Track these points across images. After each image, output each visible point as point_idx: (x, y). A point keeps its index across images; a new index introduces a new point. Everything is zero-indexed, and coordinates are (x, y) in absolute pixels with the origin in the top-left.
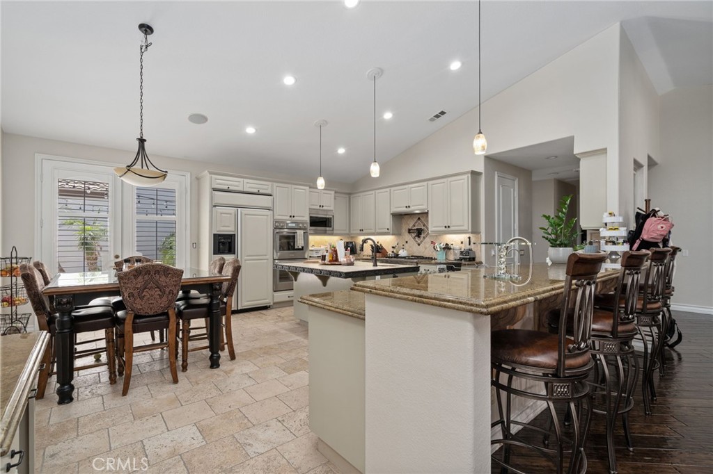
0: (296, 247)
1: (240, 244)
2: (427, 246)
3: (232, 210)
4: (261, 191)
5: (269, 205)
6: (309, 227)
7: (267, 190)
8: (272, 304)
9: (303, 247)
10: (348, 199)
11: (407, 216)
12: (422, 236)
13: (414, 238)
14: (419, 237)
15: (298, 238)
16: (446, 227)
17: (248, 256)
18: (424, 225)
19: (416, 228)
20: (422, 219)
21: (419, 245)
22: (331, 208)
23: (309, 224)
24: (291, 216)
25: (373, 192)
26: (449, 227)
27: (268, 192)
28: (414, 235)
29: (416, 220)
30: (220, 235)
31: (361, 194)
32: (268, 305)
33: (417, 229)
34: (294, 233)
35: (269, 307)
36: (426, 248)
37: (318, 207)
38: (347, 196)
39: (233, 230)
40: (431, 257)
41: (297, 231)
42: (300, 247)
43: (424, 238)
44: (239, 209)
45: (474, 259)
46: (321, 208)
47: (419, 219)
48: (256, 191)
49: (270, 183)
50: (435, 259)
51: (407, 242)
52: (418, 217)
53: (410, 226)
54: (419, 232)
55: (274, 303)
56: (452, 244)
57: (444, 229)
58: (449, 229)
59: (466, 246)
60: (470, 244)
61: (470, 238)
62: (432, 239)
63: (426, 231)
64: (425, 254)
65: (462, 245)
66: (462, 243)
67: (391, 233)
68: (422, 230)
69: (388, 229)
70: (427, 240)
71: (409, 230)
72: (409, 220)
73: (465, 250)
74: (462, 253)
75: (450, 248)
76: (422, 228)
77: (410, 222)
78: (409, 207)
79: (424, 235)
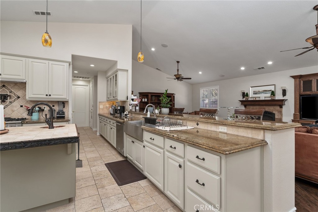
2: (15, 109)
14: (4, 101)
16: (47, 95)
18: (11, 92)
21: (4, 108)
26: (50, 95)
33: (3, 95)
36: (13, 111)
40: (20, 118)
45: (64, 117)
47: (4, 86)
50: (27, 119)
52: (3, 84)
54: (5, 97)
56: (45, 107)
57: (45, 96)
58: (50, 97)
59: (60, 109)
60: (64, 107)
61: (64, 103)
62: (22, 104)
63: (14, 97)
64: (12, 116)
65: (54, 108)
66: (53, 106)
68: (10, 96)
70: (17, 104)
73: (60, 111)
74: (58, 113)
75: (43, 110)
76: (9, 94)
78: (0, 74)
79: (11, 100)
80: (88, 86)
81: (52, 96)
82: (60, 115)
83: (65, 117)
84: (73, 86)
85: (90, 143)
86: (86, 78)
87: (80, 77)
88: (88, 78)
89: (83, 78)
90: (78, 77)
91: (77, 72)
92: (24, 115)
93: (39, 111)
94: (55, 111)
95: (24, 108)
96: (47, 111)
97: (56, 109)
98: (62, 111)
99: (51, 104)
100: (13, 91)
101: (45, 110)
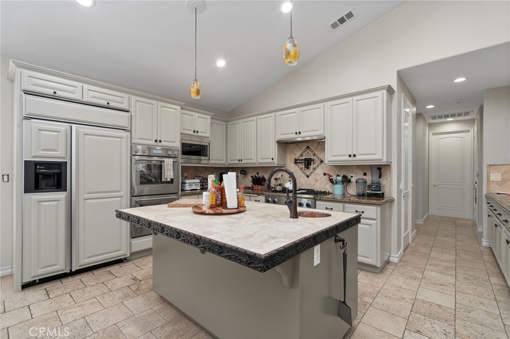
0: (163, 180)
1: (74, 176)
2: (318, 178)
3: (64, 127)
4: (112, 104)
5: (125, 123)
6: (180, 156)
7: (122, 103)
8: (128, 255)
9: (172, 180)
10: (224, 126)
11: (293, 145)
12: (312, 167)
13: (302, 169)
14: (308, 168)
15: (166, 168)
16: (350, 156)
17: (89, 193)
18: (314, 155)
19: (304, 158)
20: (312, 148)
21: (308, 177)
22: (208, 135)
23: (180, 152)
24: (156, 141)
25: (255, 118)
26: (355, 156)
27: (124, 106)
28: (301, 166)
29: (304, 149)
30: (37, 164)
32: (123, 257)
34: (161, 162)
35: (125, 259)
36: (316, 181)
37: (192, 133)
38: (224, 123)
39: (63, 155)
40: (323, 190)
41: (165, 159)
42: (169, 180)
43: (314, 169)
44: (74, 126)
45: (382, 196)
46: (196, 134)
47: (308, 147)
48: (104, 103)
49: (126, 95)
50: (329, 193)
52: (306, 145)
53: (297, 156)
54: (308, 163)
55: (132, 254)
56: (352, 177)
57: (347, 158)
58: (354, 158)
59: (374, 179)
60: (380, 177)
61: (380, 169)
62: (325, 170)
63: (318, 162)
64: (315, 187)
65: (365, 177)
66: (365, 174)
67: (276, 163)
68: (313, 160)
69: (273, 159)
70: (320, 171)
71: (296, 160)
72: (296, 149)
73: (374, 184)
74: (369, 187)
75: (349, 181)
76: (312, 157)
77: (296, 151)
78: (300, 133)
79: (314, 166)
80: (469, 131)
81: (358, 157)
82: (372, 191)
83: (385, 195)
84: (435, 136)
85: (449, 261)
86: (460, 115)
87: (447, 116)
88: (467, 114)
89: (453, 116)
90: (440, 117)
91: (433, 106)
92: (328, 187)
93: (343, 182)
94: (366, 182)
95: (327, 176)
96: (355, 182)
97: (369, 179)
98: (377, 183)
99: (362, 171)
100: (316, 153)
101: (353, 180)
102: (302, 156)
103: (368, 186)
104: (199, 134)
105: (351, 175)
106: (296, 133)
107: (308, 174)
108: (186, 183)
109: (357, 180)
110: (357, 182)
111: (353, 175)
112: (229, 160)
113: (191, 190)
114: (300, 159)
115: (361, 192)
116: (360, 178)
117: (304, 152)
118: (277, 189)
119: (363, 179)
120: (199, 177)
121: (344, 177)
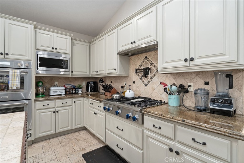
2: (155, 87)
6: (36, 68)
10: (88, 47)
12: (149, 76)
13: (141, 79)
14: (146, 77)
16: (186, 60)
18: (151, 64)
19: (142, 68)
20: (150, 58)
21: (146, 85)
22: (67, 52)
24: (1, 54)
26: (192, 59)
28: (140, 75)
29: (142, 59)
31: (97, 41)
33: (144, 69)
36: (153, 90)
37: (51, 49)
38: (88, 44)
41: (10, 70)
43: (151, 78)
46: (54, 50)
47: (146, 57)
50: (165, 103)
51: (134, 82)
52: (144, 56)
53: (137, 66)
54: (146, 72)
56: (190, 86)
58: (192, 63)
59: (220, 90)
60: (231, 87)
62: (161, 79)
63: (154, 70)
64: (152, 96)
65: (206, 87)
66: (207, 83)
67: (118, 73)
68: (150, 69)
69: (115, 69)
70: (156, 80)
71: (136, 70)
72: (136, 60)
73: (219, 96)
74: (214, 101)
75: (187, 91)
76: (150, 67)
77: (137, 62)
78: (134, 42)
79: (151, 75)
81: (197, 61)
92: (164, 97)
93: (179, 92)
94: (208, 94)
95: (162, 86)
96: (193, 93)
97: (212, 89)
98: (225, 96)
99: (203, 79)
100: (153, 62)
101: (191, 89)
102: (141, 66)
103: (212, 99)
104: (58, 50)
105: (189, 84)
106: (132, 43)
107: (146, 83)
108: (51, 90)
109: (196, 90)
110: (195, 93)
111: (192, 84)
112: (91, 72)
113: (56, 95)
114: (140, 68)
115: (202, 105)
116: (200, 88)
117: (143, 62)
118: (115, 97)
119: (204, 90)
120: (71, 85)
121: (181, 86)
